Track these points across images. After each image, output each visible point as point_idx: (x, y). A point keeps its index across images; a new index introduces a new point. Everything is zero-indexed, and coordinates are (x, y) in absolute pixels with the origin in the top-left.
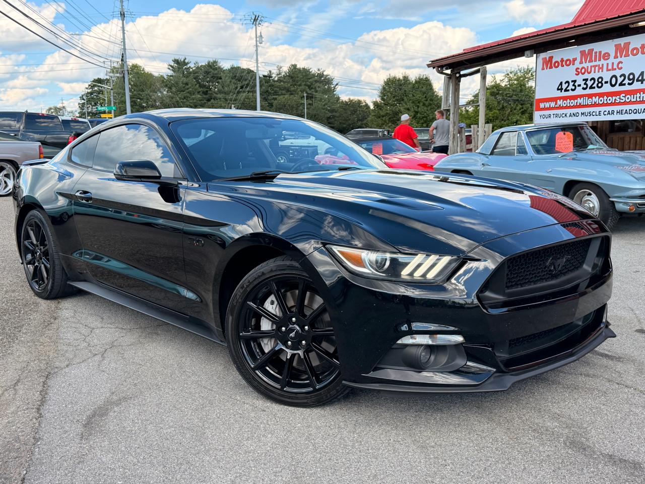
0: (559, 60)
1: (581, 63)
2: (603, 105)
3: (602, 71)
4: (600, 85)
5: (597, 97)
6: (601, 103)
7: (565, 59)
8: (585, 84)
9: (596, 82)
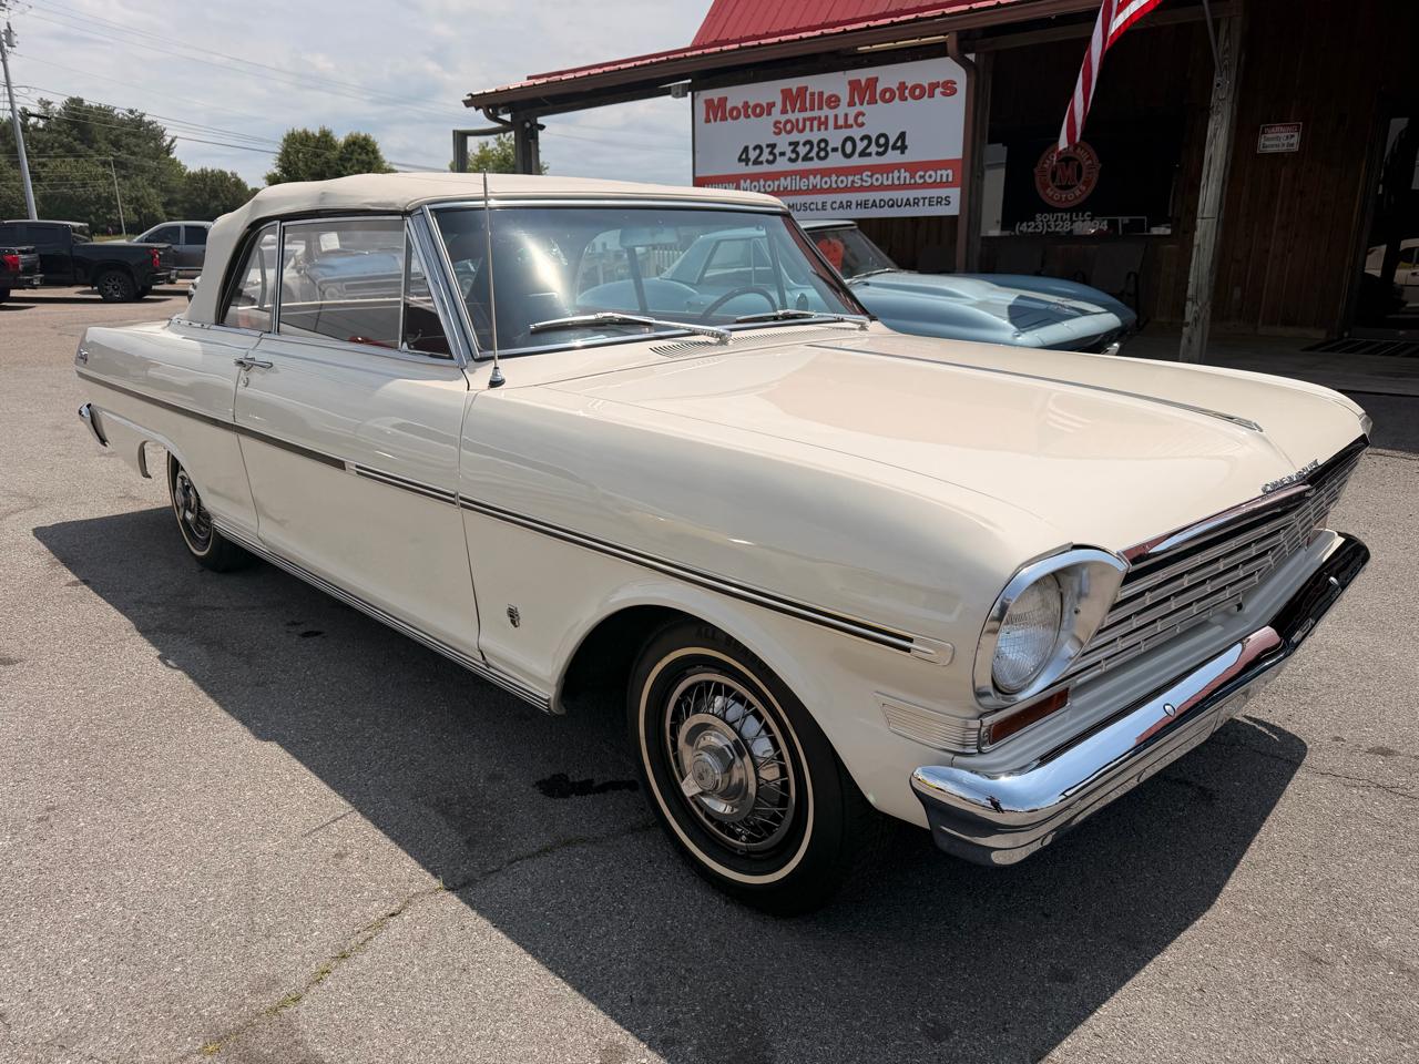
0: (740, 105)
1: (784, 111)
2: (830, 190)
3: (826, 129)
4: (822, 154)
5: (819, 177)
6: (825, 187)
7: (751, 104)
8: (794, 151)
9: (816, 149)
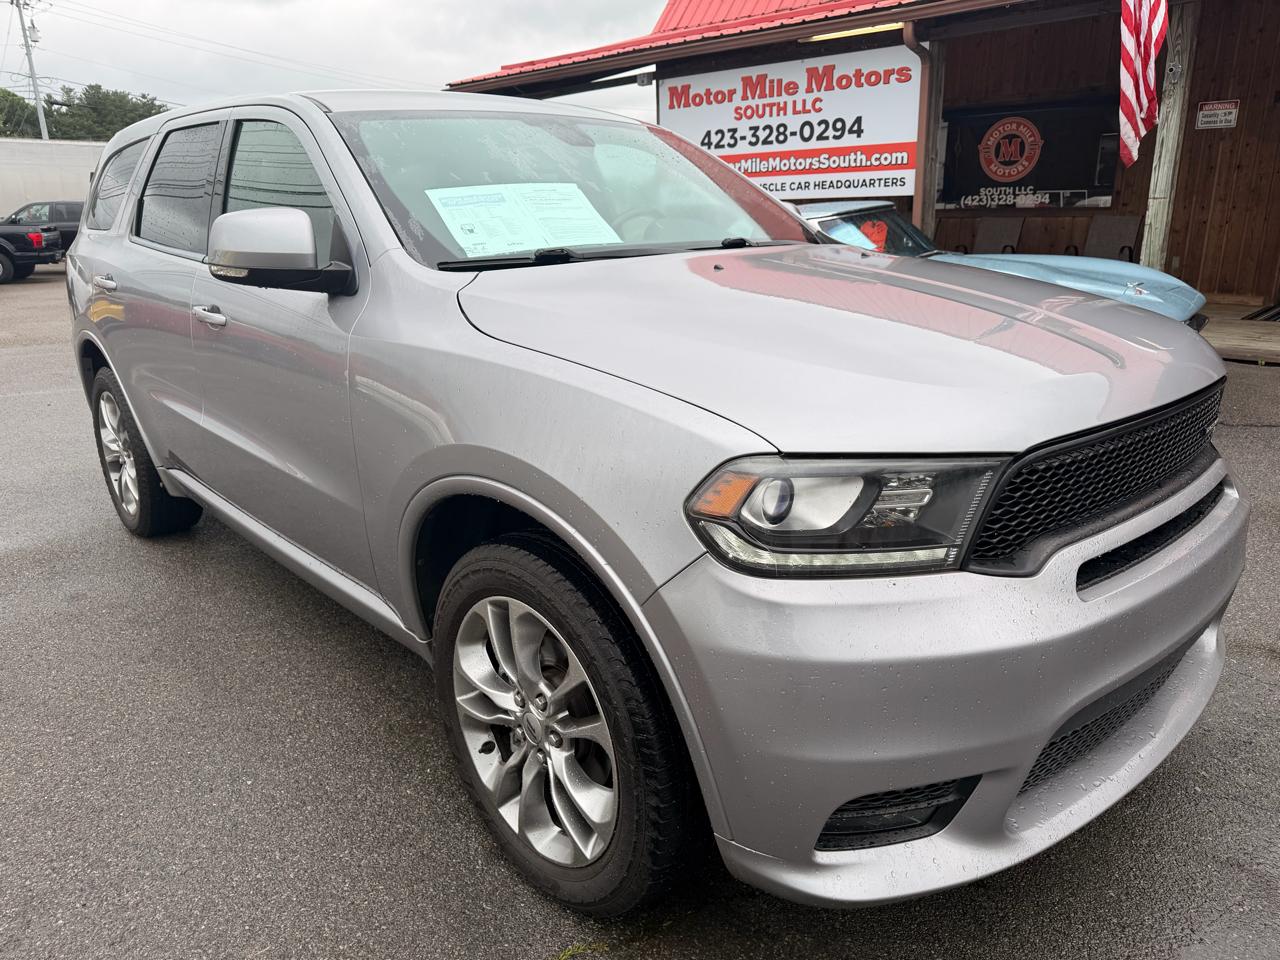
0: (702, 92)
1: (745, 98)
2: (789, 172)
3: (785, 114)
4: (781, 138)
5: (778, 159)
6: (784, 168)
7: (713, 91)
8: (754, 135)
9: (775, 133)
